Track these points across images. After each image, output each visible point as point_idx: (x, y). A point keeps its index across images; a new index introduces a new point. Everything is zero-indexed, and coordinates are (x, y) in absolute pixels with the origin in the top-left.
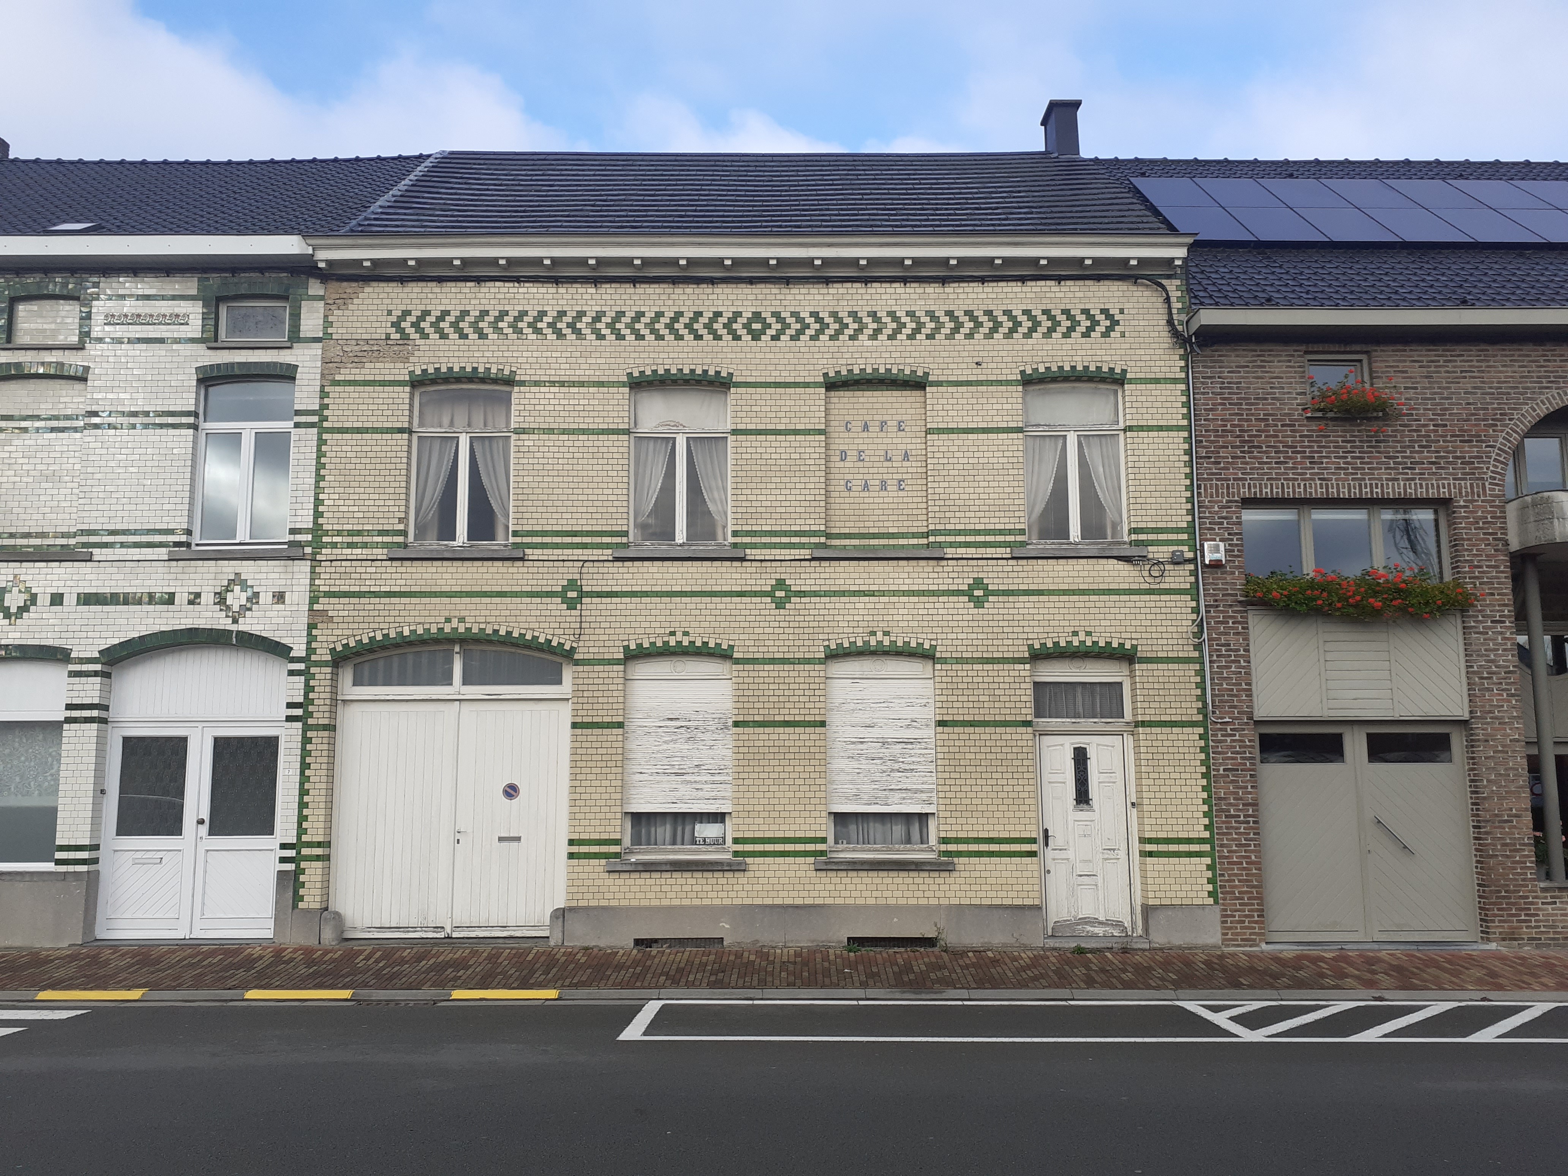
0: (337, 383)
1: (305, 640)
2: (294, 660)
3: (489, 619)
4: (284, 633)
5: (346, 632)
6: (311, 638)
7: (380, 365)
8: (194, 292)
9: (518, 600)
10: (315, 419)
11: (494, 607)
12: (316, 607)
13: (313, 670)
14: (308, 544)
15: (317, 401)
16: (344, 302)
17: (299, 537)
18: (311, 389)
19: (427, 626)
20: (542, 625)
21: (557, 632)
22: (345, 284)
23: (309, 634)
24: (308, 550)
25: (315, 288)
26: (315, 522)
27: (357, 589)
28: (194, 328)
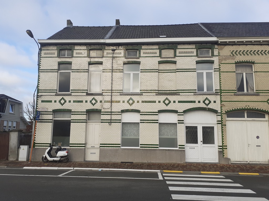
0: (222, 63)
1: (220, 109)
2: (219, 113)
3: (254, 106)
4: (216, 108)
5: (228, 108)
6: (221, 109)
7: (230, 60)
8: (195, 47)
9: (259, 103)
10: (218, 70)
11: (254, 104)
12: (222, 103)
13: (222, 115)
14: (219, 92)
15: (218, 67)
16: (222, 49)
17: (217, 91)
18: (217, 64)
19: (242, 107)
20: (264, 107)
21: (267, 108)
22: (221, 46)
23: (221, 108)
24: (219, 93)
25: (216, 46)
26: (220, 88)
27: (229, 100)
28: (195, 54)
